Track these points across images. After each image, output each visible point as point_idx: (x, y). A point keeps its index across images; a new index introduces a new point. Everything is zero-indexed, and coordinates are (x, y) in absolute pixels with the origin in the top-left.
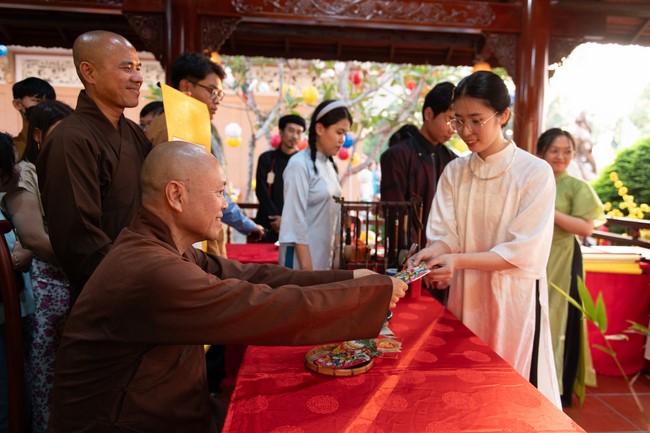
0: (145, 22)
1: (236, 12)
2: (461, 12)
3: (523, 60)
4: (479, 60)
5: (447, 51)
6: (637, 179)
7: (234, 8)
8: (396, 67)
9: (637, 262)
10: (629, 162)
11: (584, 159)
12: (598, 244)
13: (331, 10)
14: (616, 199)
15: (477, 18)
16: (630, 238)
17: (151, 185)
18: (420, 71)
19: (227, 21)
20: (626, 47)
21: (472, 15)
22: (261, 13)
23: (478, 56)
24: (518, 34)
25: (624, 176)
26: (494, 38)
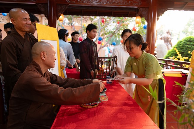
0: (42, 6)
1: (67, 3)
2: (131, 2)
3: (150, 15)
4: (137, 15)
5: (128, 13)
6: (183, 49)
7: (67, 2)
8: (114, 18)
9: (181, 74)
10: (181, 44)
11: (169, 43)
12: (171, 68)
13: (94, 2)
14: (176, 55)
15: (136, 3)
16: (180, 66)
17: (36, 53)
18: (121, 19)
19: (65, 5)
20: (180, 11)
21: (135, 2)
22: (75, 3)
23: (137, 14)
24: (148, 8)
25: (179, 49)
26: (141, 9)
